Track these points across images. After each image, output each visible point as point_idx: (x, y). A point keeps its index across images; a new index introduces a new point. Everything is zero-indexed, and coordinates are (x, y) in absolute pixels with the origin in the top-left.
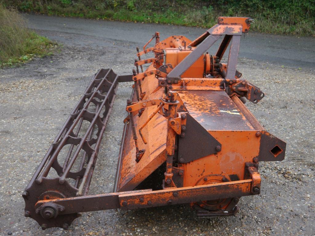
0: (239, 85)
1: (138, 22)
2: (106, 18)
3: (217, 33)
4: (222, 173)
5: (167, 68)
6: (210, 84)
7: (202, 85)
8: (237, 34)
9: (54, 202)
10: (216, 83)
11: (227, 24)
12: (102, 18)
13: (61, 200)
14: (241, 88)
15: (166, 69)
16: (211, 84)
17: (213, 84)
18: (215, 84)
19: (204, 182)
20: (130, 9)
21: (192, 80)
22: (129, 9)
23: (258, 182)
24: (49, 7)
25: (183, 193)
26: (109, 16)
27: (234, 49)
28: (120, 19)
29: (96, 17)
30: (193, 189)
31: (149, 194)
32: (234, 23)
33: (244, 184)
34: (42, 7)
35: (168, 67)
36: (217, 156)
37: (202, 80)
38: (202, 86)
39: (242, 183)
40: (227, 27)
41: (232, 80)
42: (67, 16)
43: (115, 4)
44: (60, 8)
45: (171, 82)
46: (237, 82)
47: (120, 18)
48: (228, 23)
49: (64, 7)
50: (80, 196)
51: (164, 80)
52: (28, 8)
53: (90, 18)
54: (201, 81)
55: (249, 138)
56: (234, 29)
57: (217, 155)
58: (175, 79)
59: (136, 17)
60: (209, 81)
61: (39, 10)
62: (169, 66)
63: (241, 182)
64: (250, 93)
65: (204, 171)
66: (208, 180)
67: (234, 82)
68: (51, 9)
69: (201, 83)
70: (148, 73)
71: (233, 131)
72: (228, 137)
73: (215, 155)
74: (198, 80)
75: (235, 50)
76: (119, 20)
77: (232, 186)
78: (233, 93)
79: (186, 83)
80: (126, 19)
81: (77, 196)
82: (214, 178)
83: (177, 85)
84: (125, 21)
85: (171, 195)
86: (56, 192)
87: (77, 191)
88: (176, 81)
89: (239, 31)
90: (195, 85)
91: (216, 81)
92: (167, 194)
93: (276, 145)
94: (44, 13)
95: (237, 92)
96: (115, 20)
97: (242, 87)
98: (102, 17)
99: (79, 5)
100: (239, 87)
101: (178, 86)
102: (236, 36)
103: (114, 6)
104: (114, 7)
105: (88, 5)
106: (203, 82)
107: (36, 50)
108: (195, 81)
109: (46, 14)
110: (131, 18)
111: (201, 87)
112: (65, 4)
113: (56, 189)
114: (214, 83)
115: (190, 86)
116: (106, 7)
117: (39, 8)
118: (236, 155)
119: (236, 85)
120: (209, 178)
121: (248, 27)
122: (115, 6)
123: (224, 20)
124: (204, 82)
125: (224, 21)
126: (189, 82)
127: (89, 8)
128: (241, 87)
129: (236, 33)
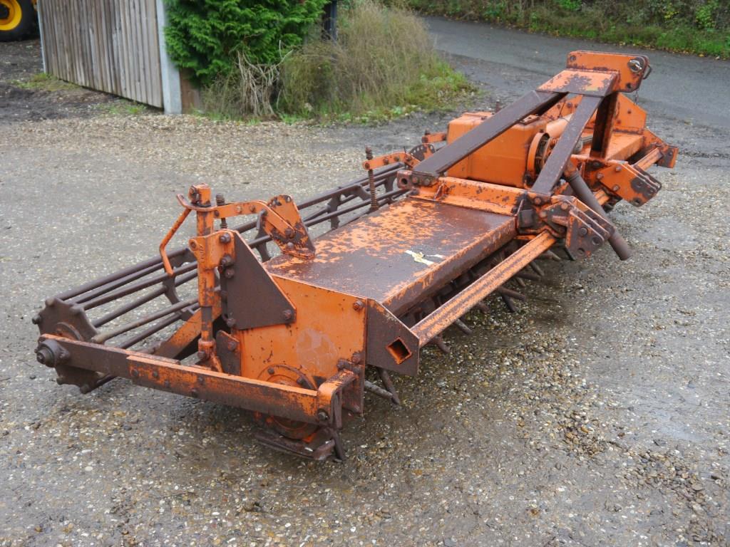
0: (555, 209)
1: (706, 55)
2: (640, 42)
3: (549, 88)
4: (301, 367)
5: (426, 152)
6: (495, 198)
7: (479, 198)
8: (593, 94)
9: (58, 341)
10: (508, 198)
11: (585, 69)
12: (631, 43)
13: (75, 342)
14: (559, 217)
15: (425, 154)
16: (498, 197)
17: (501, 198)
18: (504, 200)
19: (270, 376)
20: (699, 26)
21: (460, 184)
22: (697, 24)
23: (325, 400)
24: (534, 16)
25: (212, 382)
26: (650, 38)
27: (573, 126)
28: (669, 48)
29: (620, 40)
30: (228, 380)
31: (165, 368)
32: (602, 66)
33: (305, 398)
34: (522, 14)
35: (428, 150)
36: (291, 331)
37: (480, 187)
38: (477, 199)
39: (303, 395)
40: (576, 76)
41: (542, 195)
42: (563, 34)
43: (668, 13)
44: (555, 18)
45: (419, 182)
46: (554, 202)
47: (672, 44)
48: (587, 67)
49: (563, 15)
50: (95, 342)
51: (407, 176)
52: (498, 15)
53: (606, 41)
54: (478, 189)
55: (343, 309)
56: (590, 82)
57: (290, 329)
58: (427, 176)
59: (705, 44)
60: (493, 191)
61: (514, 21)
62: (430, 149)
63: (301, 392)
64: (571, 230)
65: (271, 355)
66: (276, 373)
67: (546, 201)
68: (538, 19)
69: (478, 192)
70: (391, 157)
71: (315, 288)
72: (307, 296)
73: (287, 328)
74: (471, 185)
75: (573, 129)
76: (667, 49)
77: (286, 394)
78: (543, 226)
79: (448, 190)
80: (683, 48)
81: (91, 342)
82: (286, 372)
83: (430, 188)
84: (679, 53)
85: (194, 379)
86: (70, 326)
87: (94, 334)
88: (427, 181)
89: (602, 85)
90: (465, 195)
91: (507, 193)
92: (189, 375)
93: (399, 338)
94: (521, 27)
95: (551, 225)
96: (657, 49)
97: (562, 216)
98: (633, 41)
99: (594, 12)
100: (556, 215)
101: (432, 191)
102: (589, 98)
103: (666, 17)
104: (664, 18)
105: (612, 14)
106: (481, 190)
107: (426, 97)
108: (465, 186)
109: (525, 29)
110: (694, 45)
111: (477, 202)
112: (565, 9)
113: (70, 322)
114: (504, 197)
115: (454, 195)
116: (648, 19)
117: (517, 15)
118: (322, 338)
119: (548, 208)
120: (278, 371)
121: (634, 78)
122: (669, 16)
123: (578, 58)
124: (484, 191)
125: (578, 62)
126: (454, 186)
127: (613, 20)
128: (559, 215)
129: (591, 92)
